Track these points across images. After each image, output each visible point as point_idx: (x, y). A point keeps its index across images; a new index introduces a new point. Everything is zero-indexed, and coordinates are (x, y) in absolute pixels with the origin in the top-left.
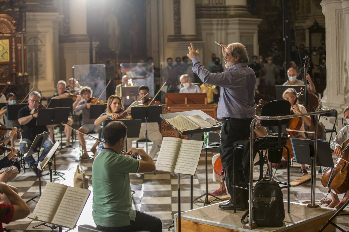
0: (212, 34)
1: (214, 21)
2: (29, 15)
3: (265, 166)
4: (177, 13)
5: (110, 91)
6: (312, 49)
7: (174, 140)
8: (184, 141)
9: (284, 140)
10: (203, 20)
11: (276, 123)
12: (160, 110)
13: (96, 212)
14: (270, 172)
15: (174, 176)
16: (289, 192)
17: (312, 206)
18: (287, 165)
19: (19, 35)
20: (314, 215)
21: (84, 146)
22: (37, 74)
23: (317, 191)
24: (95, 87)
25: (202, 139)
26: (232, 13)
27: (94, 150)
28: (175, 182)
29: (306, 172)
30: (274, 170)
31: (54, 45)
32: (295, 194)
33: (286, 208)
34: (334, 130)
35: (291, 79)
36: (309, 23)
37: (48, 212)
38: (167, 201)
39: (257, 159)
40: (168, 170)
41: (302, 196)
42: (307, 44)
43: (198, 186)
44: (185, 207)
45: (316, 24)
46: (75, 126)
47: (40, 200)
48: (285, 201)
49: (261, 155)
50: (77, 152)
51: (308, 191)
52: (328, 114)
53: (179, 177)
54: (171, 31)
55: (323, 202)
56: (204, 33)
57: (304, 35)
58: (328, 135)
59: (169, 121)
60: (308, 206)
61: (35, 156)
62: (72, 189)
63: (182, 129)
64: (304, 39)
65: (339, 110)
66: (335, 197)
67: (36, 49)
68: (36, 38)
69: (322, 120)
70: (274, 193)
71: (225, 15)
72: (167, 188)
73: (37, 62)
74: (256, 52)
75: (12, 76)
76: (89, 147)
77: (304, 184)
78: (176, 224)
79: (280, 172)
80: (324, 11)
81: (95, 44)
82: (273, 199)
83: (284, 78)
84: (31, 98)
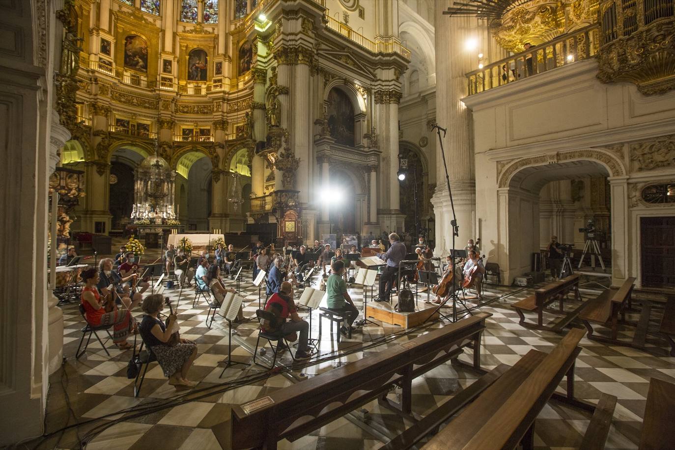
0: (384, 222)
1: (385, 216)
2: (304, 211)
3: (406, 282)
4: (369, 213)
5: (338, 246)
6: (429, 229)
7: (364, 270)
8: (369, 270)
9: (415, 271)
10: (380, 216)
11: (411, 263)
12: (359, 255)
13: (328, 301)
14: (408, 285)
15: (364, 286)
16: (417, 295)
17: (428, 303)
18: (416, 282)
19: (299, 220)
20: (429, 307)
21: (325, 271)
22: (307, 238)
23: (430, 295)
24: (331, 244)
25: (377, 269)
26: (393, 213)
27: (330, 272)
28: (365, 288)
29: (426, 286)
30: (410, 284)
31: (314, 226)
32: (420, 296)
33: (415, 302)
34: (439, 267)
35: (420, 242)
36: (428, 217)
37: (305, 301)
38: (361, 297)
39: (402, 279)
40: (361, 283)
41: (423, 297)
42: (427, 227)
43: (375, 290)
44: (369, 300)
45: (431, 218)
46: (322, 261)
47: (303, 294)
48: (415, 299)
49: (404, 278)
50: (322, 272)
51: (426, 295)
52: (436, 259)
53: (366, 286)
54: (366, 220)
55: (433, 301)
56: (380, 221)
57: (425, 223)
58: (436, 269)
59: (363, 261)
60: (426, 303)
61: (303, 274)
62: (317, 291)
63: (368, 265)
64: (426, 225)
65: (441, 258)
66: (439, 298)
67: (306, 226)
68: (306, 221)
69: (434, 262)
70: (410, 296)
71: (390, 214)
72: (362, 291)
73: (307, 232)
74: (403, 230)
75: (296, 238)
76: (327, 271)
77: (424, 291)
78: (364, 308)
79: (414, 285)
80: (435, 212)
81: (332, 225)
82: (409, 299)
83: (416, 242)
84: (301, 248)
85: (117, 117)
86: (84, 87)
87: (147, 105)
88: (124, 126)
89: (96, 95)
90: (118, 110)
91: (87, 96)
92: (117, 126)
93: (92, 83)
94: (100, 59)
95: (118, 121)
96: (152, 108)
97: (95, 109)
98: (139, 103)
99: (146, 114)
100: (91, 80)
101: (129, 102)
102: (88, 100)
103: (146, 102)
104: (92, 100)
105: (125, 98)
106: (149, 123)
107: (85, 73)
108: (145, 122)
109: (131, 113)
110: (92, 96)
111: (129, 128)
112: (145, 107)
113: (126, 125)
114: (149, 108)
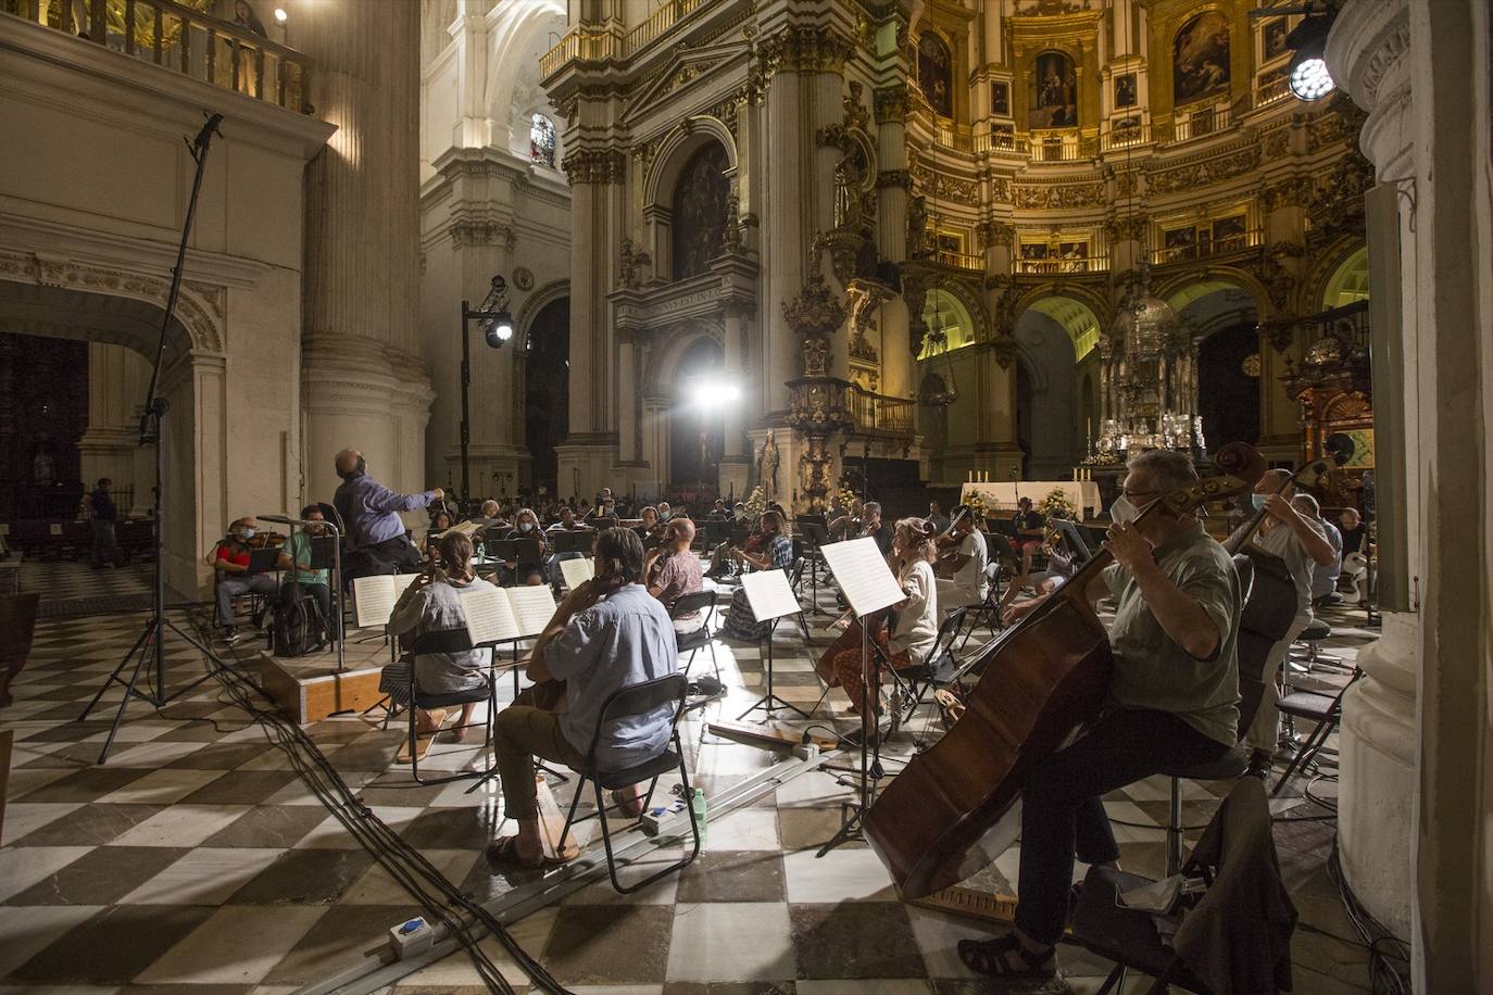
85: (1164, 227)
86: (1093, 196)
87: (1233, 169)
88: (1182, 242)
89: (1112, 203)
90: (1166, 213)
91: (1100, 211)
92: (1167, 246)
93: (1106, 182)
94: (1116, 122)
95: (1172, 238)
96: (1245, 171)
97: (1115, 231)
98: (1213, 173)
99: (1231, 193)
100: (1104, 177)
101: (1190, 183)
102: (1102, 218)
103: (1228, 164)
104: (1109, 215)
105: (1183, 177)
106: (1242, 210)
107: (1090, 168)
108: (1232, 213)
109: (1195, 206)
110: (1108, 208)
111: (1194, 242)
112: (1229, 176)
113: (1188, 238)
114: (1237, 173)
